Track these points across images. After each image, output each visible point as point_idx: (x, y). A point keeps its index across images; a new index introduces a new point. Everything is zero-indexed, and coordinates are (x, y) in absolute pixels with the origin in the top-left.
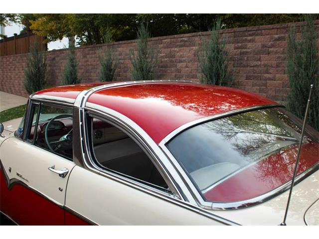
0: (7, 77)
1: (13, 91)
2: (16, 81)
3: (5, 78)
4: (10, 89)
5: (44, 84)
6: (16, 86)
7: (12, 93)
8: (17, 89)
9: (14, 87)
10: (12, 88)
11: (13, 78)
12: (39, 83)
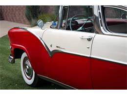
0: (9, 9)
1: (15, 20)
2: (17, 12)
3: (8, 11)
4: (13, 18)
5: (39, 13)
6: (17, 16)
7: (14, 22)
8: (18, 18)
9: (15, 16)
10: (14, 18)
11: (15, 10)
12: (36, 12)
